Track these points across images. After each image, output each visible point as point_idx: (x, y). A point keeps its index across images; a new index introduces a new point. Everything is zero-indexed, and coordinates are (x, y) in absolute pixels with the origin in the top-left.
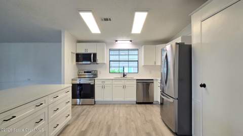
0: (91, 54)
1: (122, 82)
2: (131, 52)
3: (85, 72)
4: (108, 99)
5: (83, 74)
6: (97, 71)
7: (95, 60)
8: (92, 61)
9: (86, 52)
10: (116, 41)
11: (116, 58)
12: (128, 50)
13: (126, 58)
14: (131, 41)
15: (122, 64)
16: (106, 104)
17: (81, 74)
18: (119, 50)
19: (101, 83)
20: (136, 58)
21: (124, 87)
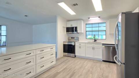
0: (74, 28)
1: (92, 45)
2: (100, 25)
3: (71, 38)
4: (83, 55)
5: (71, 39)
6: (78, 37)
8: (74, 31)
9: (71, 27)
10: (89, 18)
11: (90, 29)
12: (99, 23)
13: (97, 29)
14: (99, 17)
15: (94, 33)
16: (82, 58)
17: (69, 39)
18: (92, 24)
20: (104, 29)
21: (93, 48)
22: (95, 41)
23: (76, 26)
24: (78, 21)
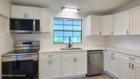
0: (32, 21)
3: (23, 43)
5: (21, 45)
6: (39, 41)
7: (38, 28)
8: (34, 29)
9: (26, 18)
11: (61, 28)
12: (73, 20)
14: (78, 10)
17: (18, 45)
19: (47, 57)
21: (75, 60)
22: (69, 47)
23: (37, 18)
24: (41, 8)
